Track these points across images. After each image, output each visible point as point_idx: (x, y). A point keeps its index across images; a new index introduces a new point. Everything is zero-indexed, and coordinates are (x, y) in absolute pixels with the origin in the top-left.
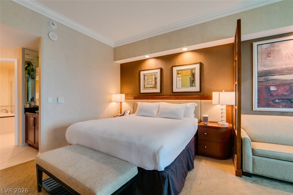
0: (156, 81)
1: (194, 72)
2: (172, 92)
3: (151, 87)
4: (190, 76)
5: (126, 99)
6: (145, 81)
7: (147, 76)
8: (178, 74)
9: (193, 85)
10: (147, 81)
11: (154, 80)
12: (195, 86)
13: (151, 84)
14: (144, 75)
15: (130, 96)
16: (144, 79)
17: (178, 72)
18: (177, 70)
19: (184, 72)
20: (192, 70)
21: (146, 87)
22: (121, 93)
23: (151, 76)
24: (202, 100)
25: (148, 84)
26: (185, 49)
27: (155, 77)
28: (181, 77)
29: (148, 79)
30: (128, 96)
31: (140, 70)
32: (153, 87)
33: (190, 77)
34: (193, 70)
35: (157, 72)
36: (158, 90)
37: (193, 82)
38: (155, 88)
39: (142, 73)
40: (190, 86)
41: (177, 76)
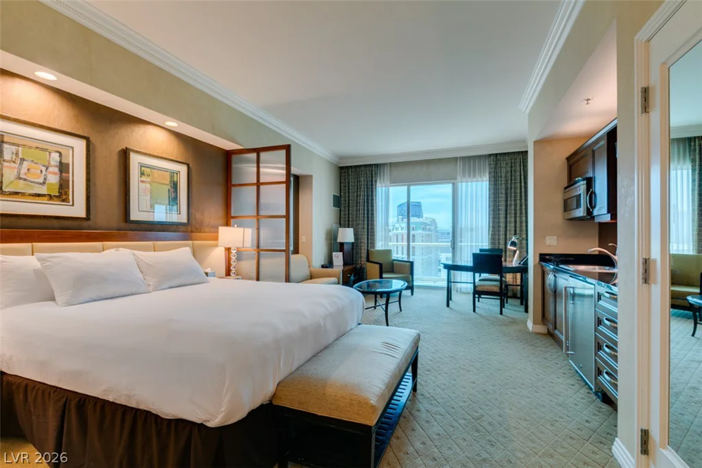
0: (68, 177)
1: (177, 181)
2: (129, 220)
3: (39, 195)
4: (170, 188)
6: (5, 164)
7: (13, 144)
8: (142, 174)
10: (16, 166)
11: (54, 170)
12: (177, 211)
13: (41, 180)
17: (143, 169)
18: (140, 163)
19: (155, 172)
20: (173, 174)
21: (7, 189)
23: (38, 151)
24: (193, 242)
25: (25, 180)
26: (171, 124)
27: (60, 162)
28: (150, 183)
29: (23, 160)
32: (51, 197)
33: (169, 190)
34: (176, 175)
35: (73, 148)
36: (77, 209)
38: (63, 201)
41: (140, 179)
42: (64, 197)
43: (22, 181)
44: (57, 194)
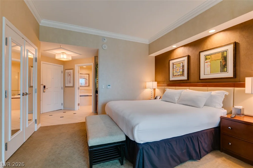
0: (184, 69)
1: (226, 55)
2: (200, 79)
3: (179, 75)
4: (221, 60)
5: (158, 86)
6: (174, 69)
7: (175, 64)
8: (206, 59)
9: (224, 70)
10: (175, 69)
11: (181, 68)
12: (226, 71)
13: (179, 71)
14: (173, 64)
15: (162, 84)
16: (173, 67)
17: (206, 57)
18: (204, 55)
19: (213, 56)
20: (223, 52)
21: (174, 75)
22: (156, 81)
23: (179, 64)
24: (235, 88)
25: (177, 72)
26: (212, 31)
27: (183, 65)
28: (210, 62)
29: (176, 67)
30: (160, 84)
31: (170, 60)
32: (181, 75)
33: (221, 62)
34: (225, 52)
35: (184, 60)
36: (185, 78)
37: (224, 67)
38: (183, 75)
39: (171, 62)
40: (221, 72)
41: (205, 62)
42: (183, 74)
43: (176, 72)
44: (182, 74)
